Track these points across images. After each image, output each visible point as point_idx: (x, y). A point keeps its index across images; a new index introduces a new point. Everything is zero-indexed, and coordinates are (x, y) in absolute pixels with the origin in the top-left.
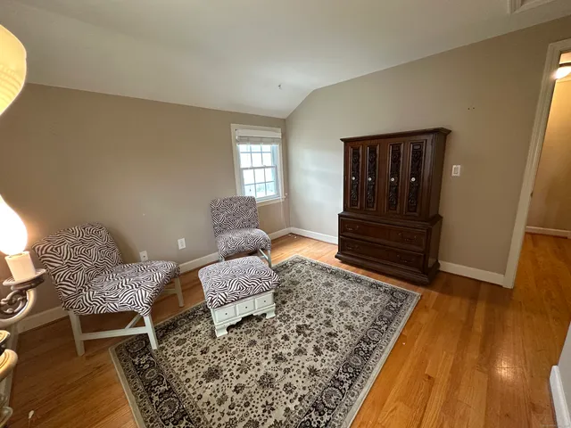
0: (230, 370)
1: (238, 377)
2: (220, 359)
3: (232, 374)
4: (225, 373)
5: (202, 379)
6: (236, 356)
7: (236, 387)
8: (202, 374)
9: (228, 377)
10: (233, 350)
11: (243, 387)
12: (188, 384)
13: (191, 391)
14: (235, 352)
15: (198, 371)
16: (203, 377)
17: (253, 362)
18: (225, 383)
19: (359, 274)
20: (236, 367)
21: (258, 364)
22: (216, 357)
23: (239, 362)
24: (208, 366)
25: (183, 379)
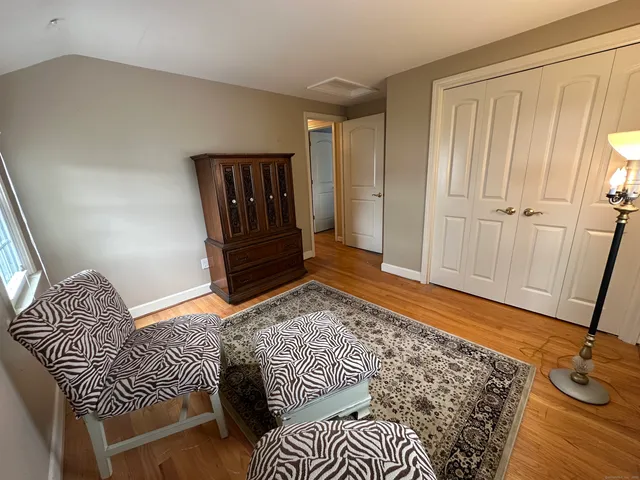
0: (413, 390)
1: (419, 382)
2: (403, 402)
3: (417, 387)
4: (418, 394)
5: (433, 413)
6: (394, 387)
7: (428, 382)
8: (426, 416)
9: (421, 390)
10: (386, 392)
11: (426, 376)
12: (444, 427)
13: (449, 421)
14: (390, 389)
15: (425, 422)
16: (429, 414)
17: (399, 372)
18: (428, 391)
19: (268, 300)
20: (408, 385)
21: (399, 368)
22: (402, 407)
23: (402, 384)
24: (415, 413)
25: (440, 435)
